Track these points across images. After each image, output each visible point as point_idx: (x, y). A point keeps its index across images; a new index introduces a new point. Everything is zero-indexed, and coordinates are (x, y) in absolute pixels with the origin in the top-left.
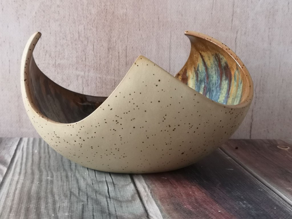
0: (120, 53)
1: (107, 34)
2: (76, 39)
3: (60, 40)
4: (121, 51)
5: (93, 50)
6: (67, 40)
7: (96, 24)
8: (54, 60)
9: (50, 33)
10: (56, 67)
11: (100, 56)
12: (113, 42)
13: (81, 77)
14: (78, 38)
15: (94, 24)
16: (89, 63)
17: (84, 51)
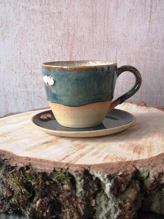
1: (69, 51)
7: (61, 43)
8: (31, 70)
9: (27, 50)
14: (48, 53)
15: (60, 44)
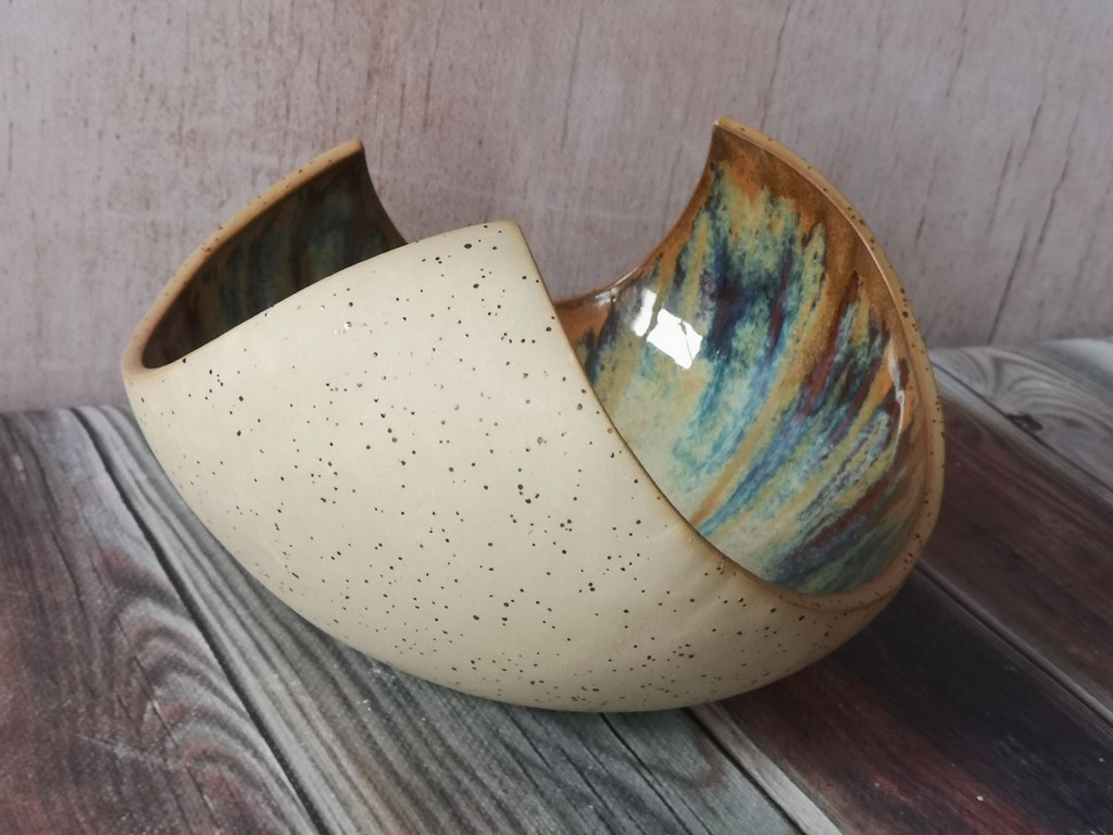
0: (408, 87)
2: (260, 42)
3: (203, 44)
4: (410, 80)
5: (317, 81)
6: (226, 45)
10: (180, 142)
11: (338, 100)
12: (388, 52)
13: (268, 175)
16: (300, 125)
17: (284, 84)
